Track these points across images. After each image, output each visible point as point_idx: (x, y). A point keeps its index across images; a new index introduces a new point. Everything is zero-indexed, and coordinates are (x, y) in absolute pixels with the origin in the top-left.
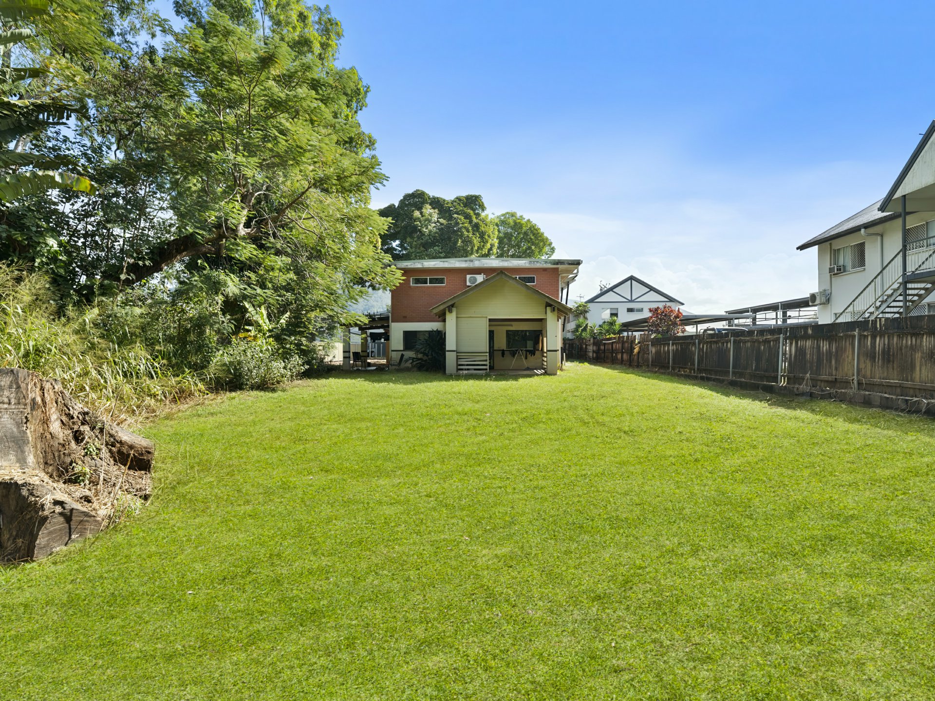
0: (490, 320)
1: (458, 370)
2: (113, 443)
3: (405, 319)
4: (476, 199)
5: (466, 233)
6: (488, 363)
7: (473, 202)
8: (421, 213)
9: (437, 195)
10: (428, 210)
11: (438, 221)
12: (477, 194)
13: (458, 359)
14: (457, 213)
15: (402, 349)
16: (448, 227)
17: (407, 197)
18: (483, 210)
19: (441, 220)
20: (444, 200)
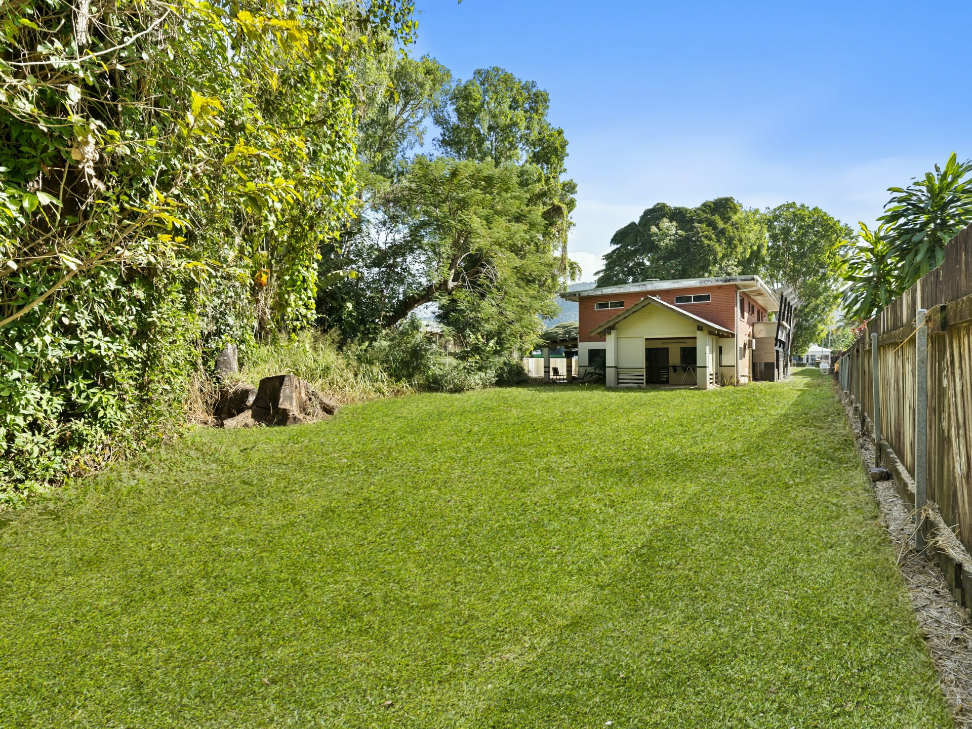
0: (646, 339)
1: (618, 383)
2: (321, 403)
3: (590, 339)
4: (727, 203)
5: (706, 242)
6: (644, 377)
7: (723, 207)
8: (659, 228)
9: (679, 205)
10: (665, 223)
11: (676, 233)
12: (728, 196)
13: (618, 374)
14: (700, 222)
15: (587, 364)
16: (687, 239)
17: (647, 212)
18: (735, 213)
19: (679, 232)
20: (687, 210)
